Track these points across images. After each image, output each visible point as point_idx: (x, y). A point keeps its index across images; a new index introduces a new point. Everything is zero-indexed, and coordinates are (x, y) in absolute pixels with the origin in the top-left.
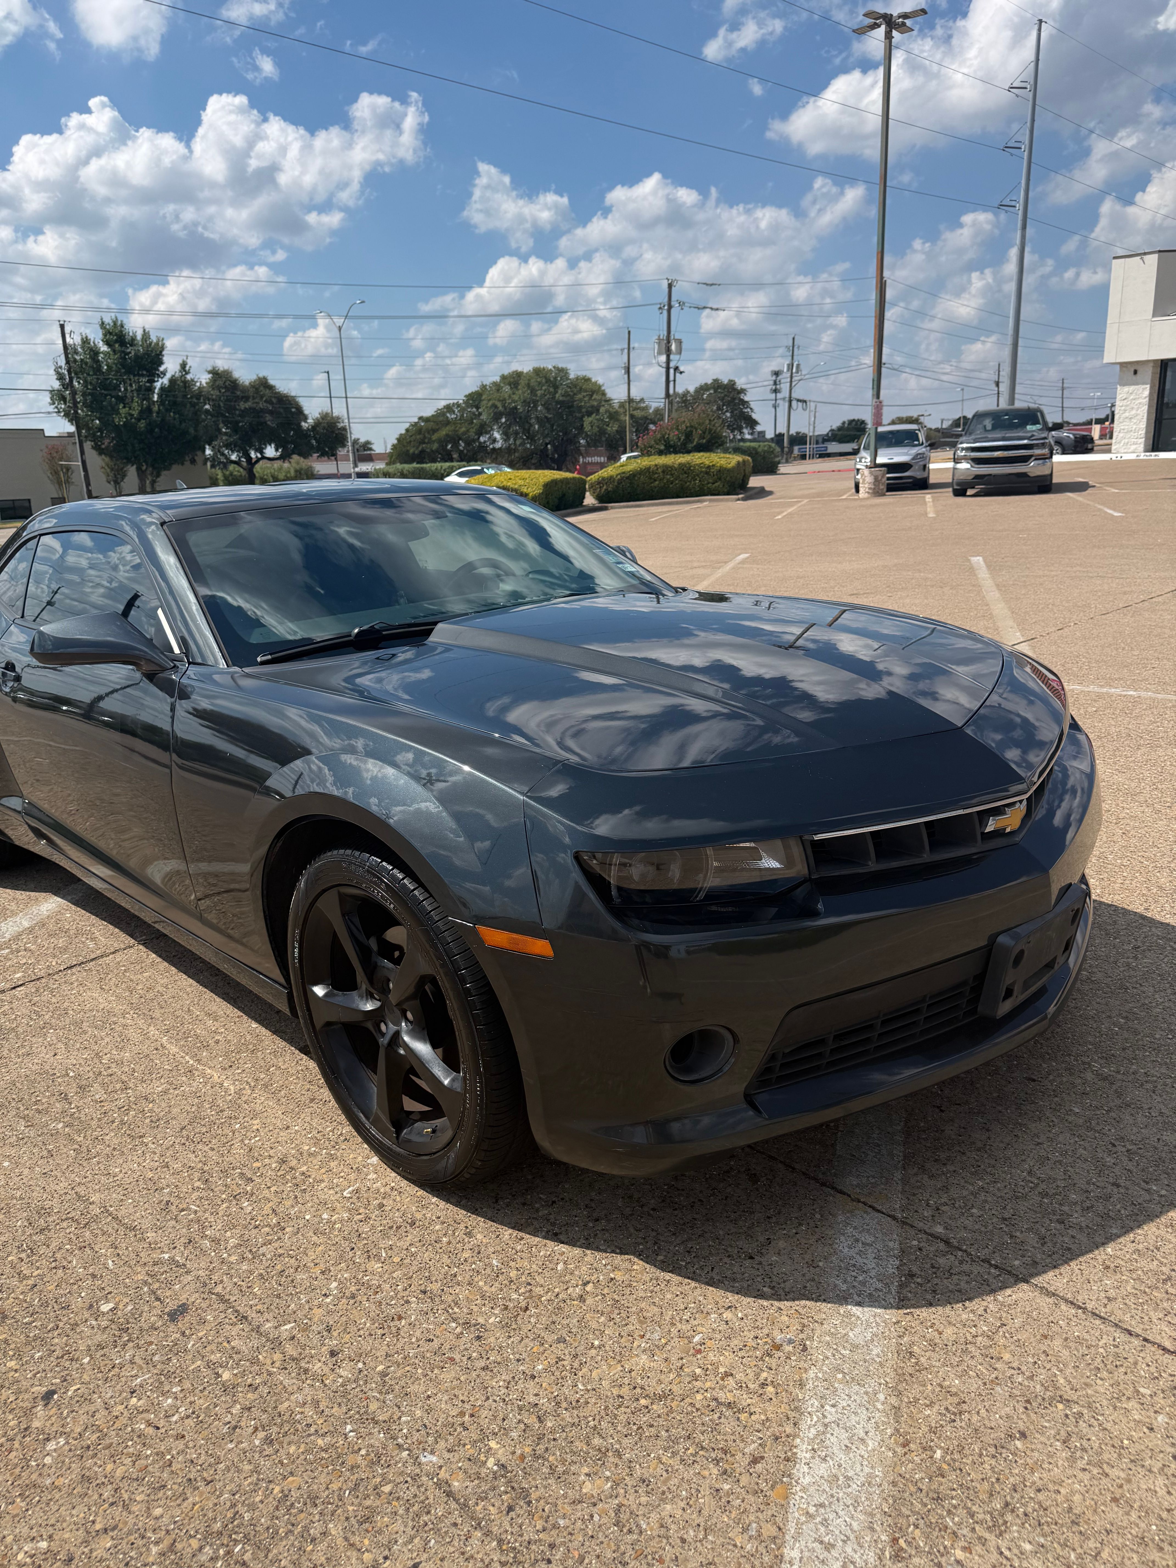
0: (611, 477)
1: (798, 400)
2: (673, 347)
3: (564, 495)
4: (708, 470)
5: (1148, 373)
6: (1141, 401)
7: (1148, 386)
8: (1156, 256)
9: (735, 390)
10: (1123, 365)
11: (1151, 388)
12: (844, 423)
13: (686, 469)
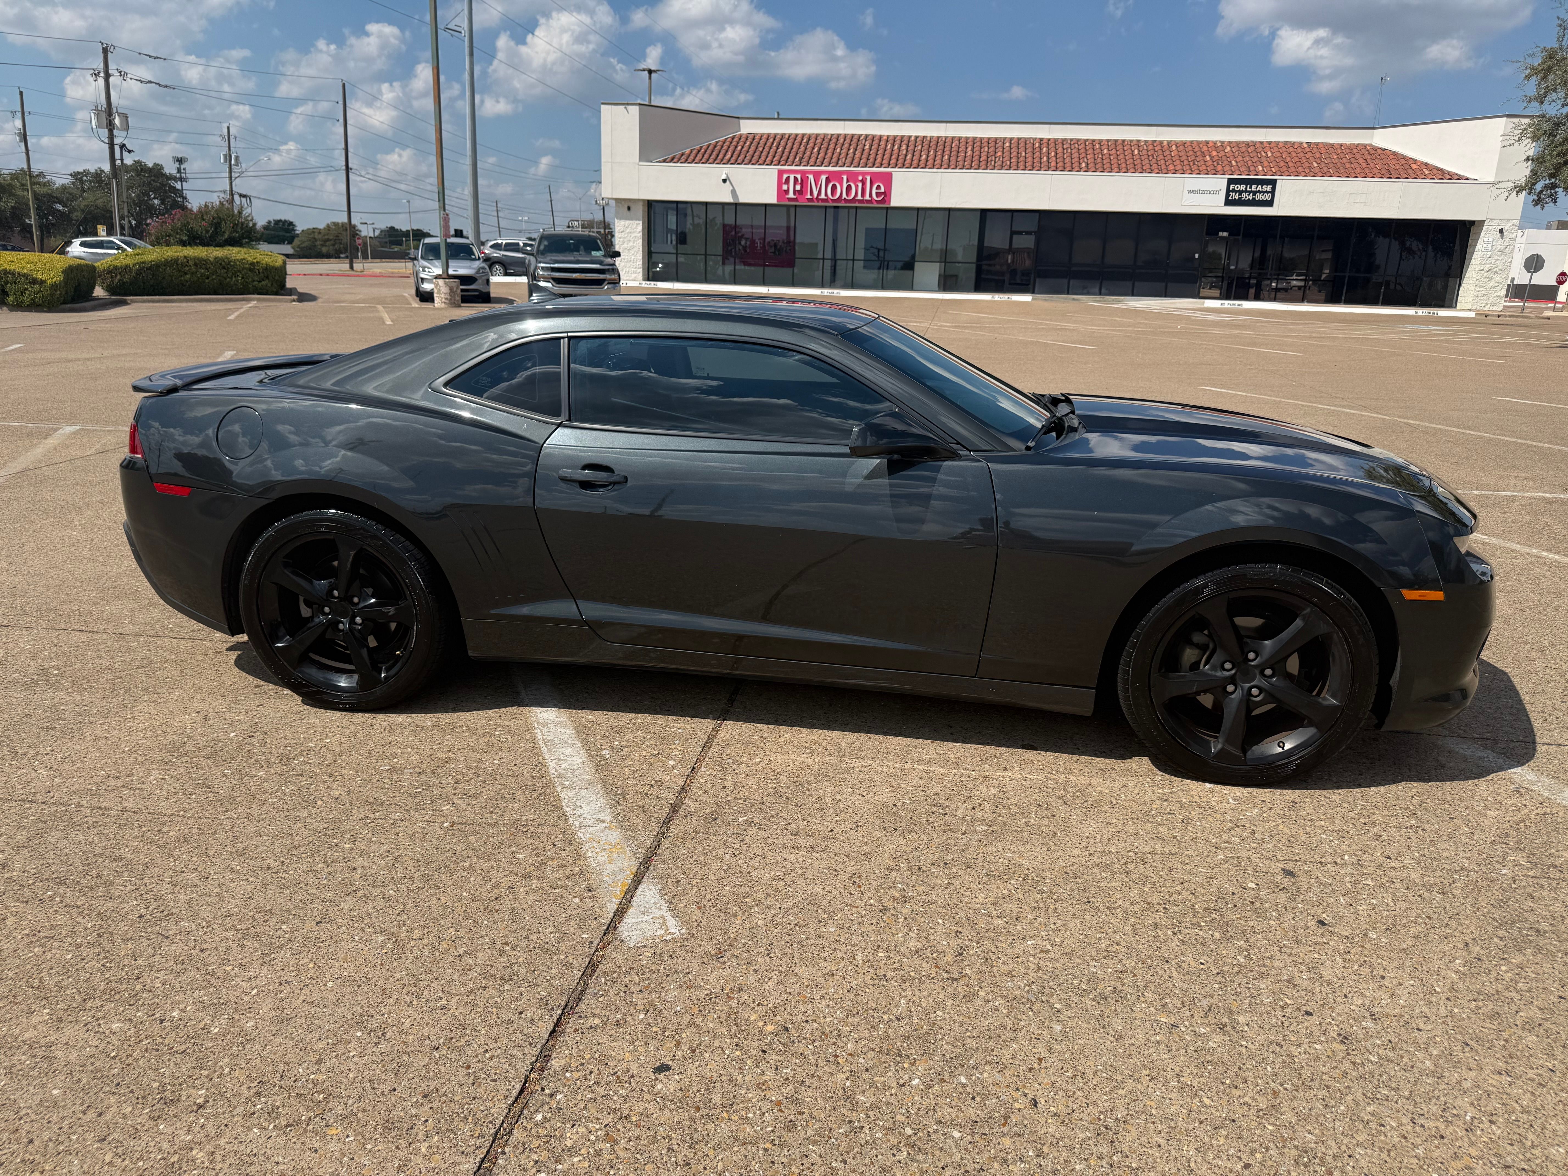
0: (126, 266)
1: (241, 196)
2: (117, 121)
3: (79, 284)
4: (253, 267)
5: (640, 210)
6: (635, 235)
7: (641, 222)
8: (637, 108)
9: (164, 175)
10: (618, 201)
11: (643, 223)
12: (269, 222)
13: (224, 265)
